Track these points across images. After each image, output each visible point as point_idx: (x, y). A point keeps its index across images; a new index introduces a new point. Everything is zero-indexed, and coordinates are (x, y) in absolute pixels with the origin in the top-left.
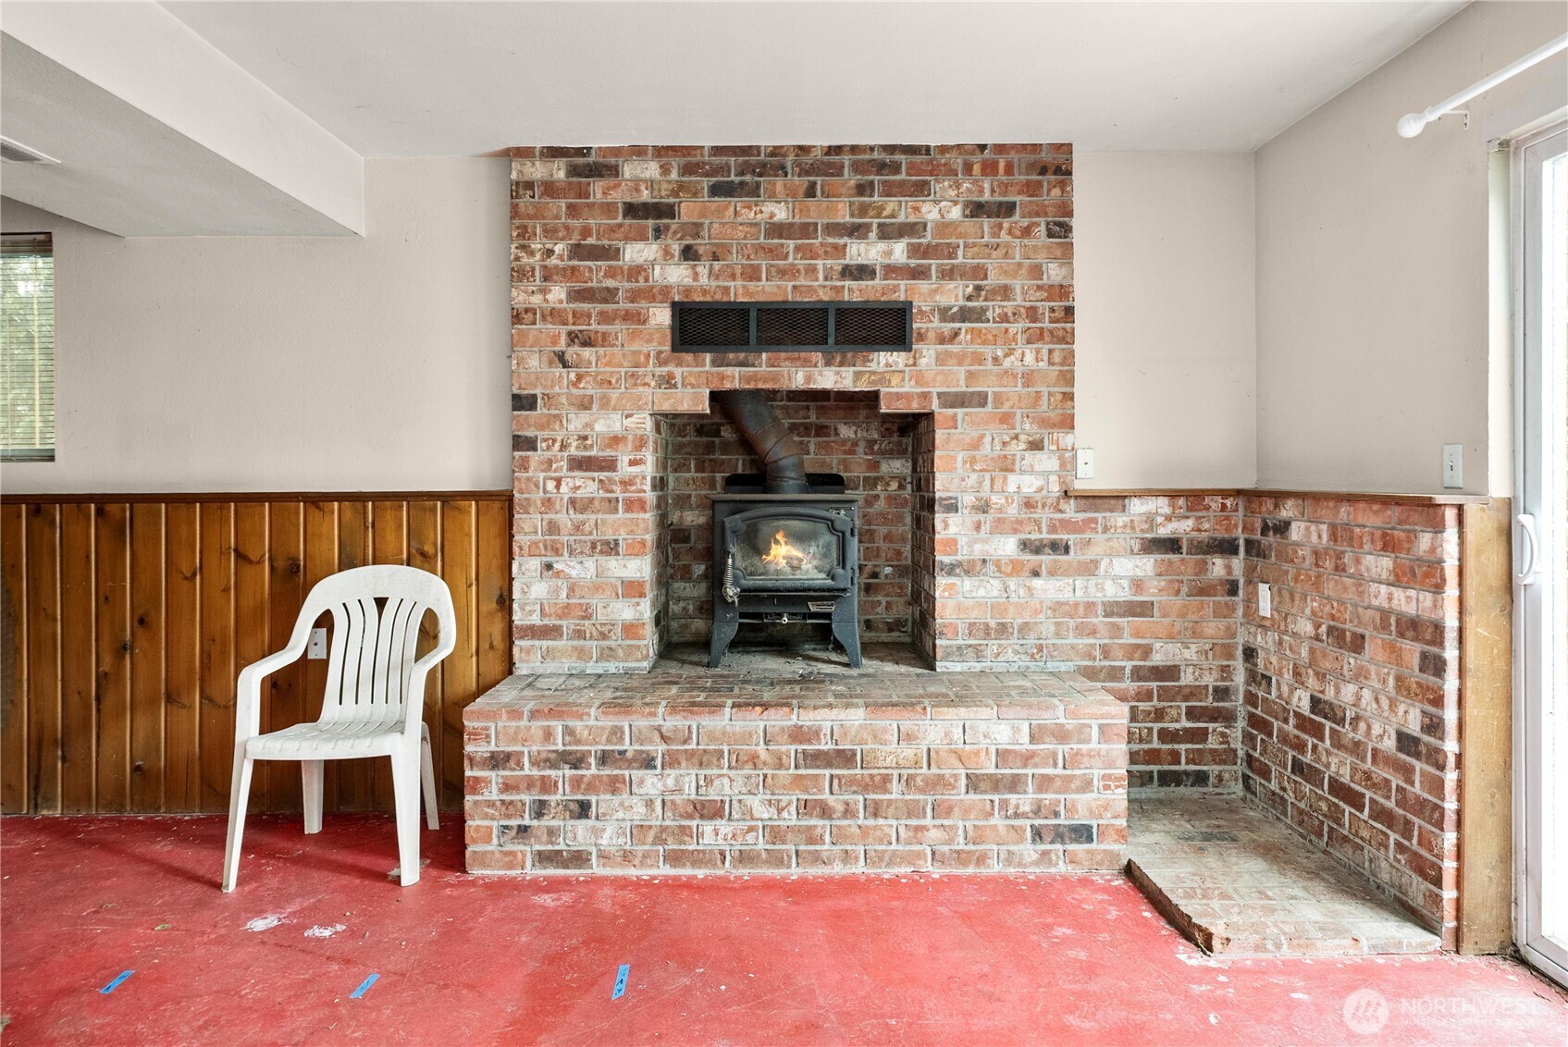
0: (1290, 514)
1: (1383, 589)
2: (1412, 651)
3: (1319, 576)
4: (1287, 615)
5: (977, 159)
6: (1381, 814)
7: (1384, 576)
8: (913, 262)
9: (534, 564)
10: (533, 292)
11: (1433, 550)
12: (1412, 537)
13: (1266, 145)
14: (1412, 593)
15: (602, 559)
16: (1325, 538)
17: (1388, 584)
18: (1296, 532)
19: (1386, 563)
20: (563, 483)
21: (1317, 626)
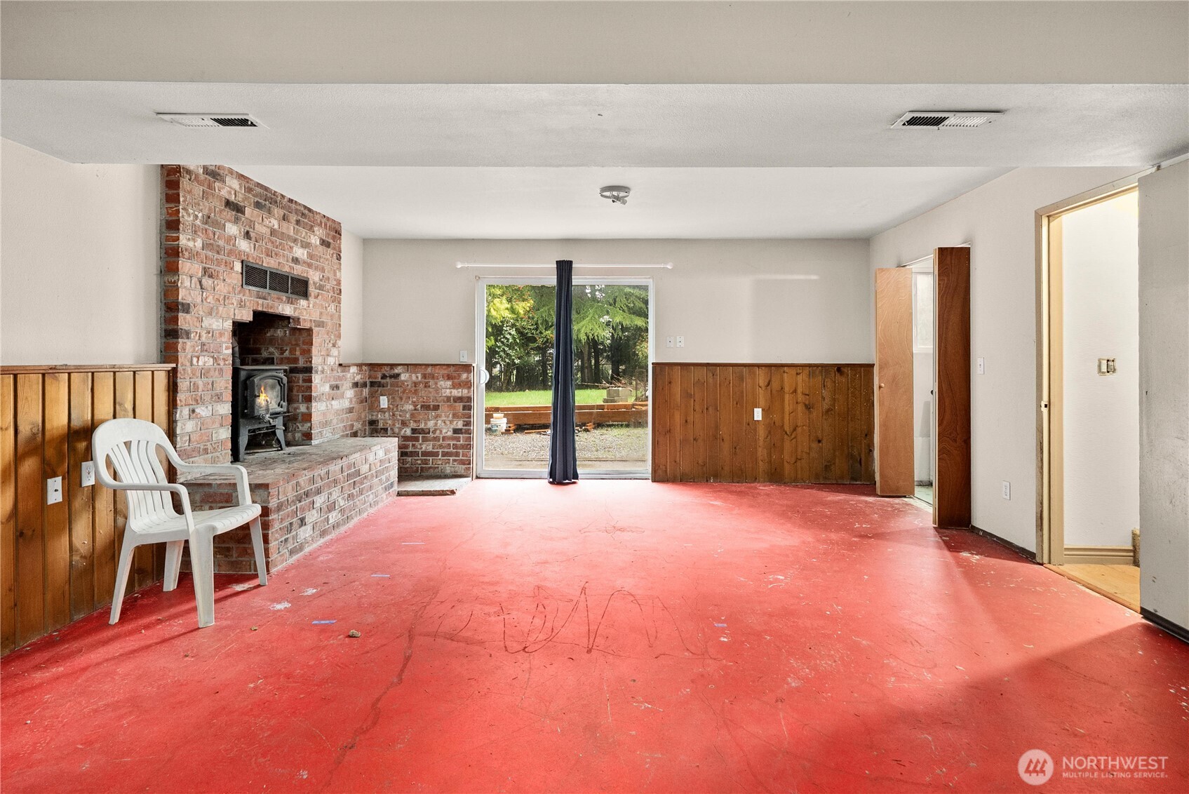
0: (400, 371)
1: (448, 390)
2: (460, 406)
3: (416, 390)
4: (398, 405)
5: (324, 220)
6: (444, 454)
7: (448, 387)
8: (309, 261)
9: (186, 411)
10: (189, 239)
11: (468, 378)
12: (459, 376)
13: (377, 239)
14: (460, 390)
15: (215, 405)
16: (420, 378)
17: (450, 389)
18: (403, 377)
19: (449, 383)
20: (200, 359)
21: (416, 406)
